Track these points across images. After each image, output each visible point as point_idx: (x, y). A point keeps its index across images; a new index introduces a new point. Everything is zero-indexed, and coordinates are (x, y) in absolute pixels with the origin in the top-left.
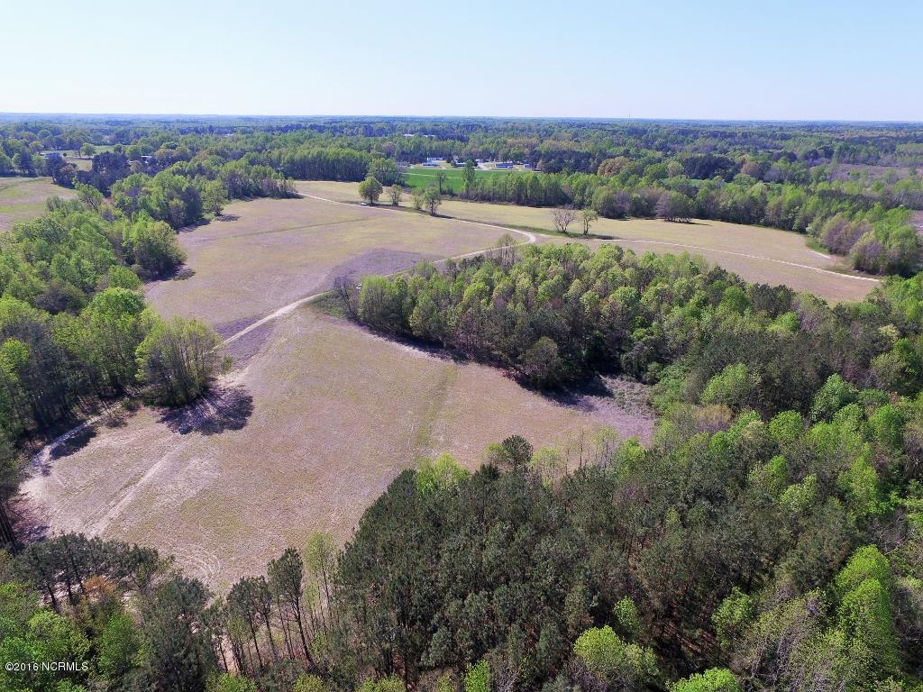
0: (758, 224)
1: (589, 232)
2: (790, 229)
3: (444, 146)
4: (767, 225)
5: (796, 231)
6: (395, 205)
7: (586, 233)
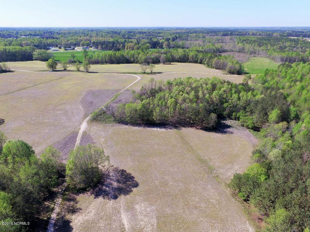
0: (187, 62)
1: (153, 72)
2: (197, 63)
3: (53, 42)
4: (190, 62)
5: (199, 63)
6: (65, 70)
7: (152, 72)
